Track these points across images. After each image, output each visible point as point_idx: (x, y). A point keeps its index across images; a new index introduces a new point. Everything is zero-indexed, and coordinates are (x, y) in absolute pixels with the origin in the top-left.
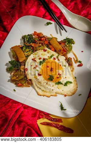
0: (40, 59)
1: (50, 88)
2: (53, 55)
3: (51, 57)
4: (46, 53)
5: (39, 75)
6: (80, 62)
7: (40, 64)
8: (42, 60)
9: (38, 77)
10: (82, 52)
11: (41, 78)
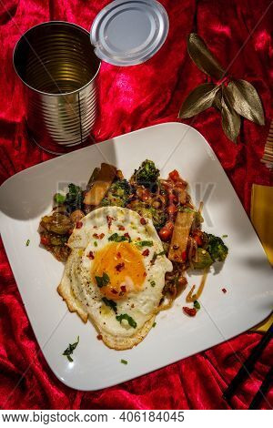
0: (121, 228)
1: (87, 296)
2: (150, 244)
3: (144, 244)
4: (142, 228)
5: (91, 256)
6: (197, 305)
7: (111, 239)
8: (121, 233)
9: (85, 258)
10: (224, 291)
11: (88, 264)
